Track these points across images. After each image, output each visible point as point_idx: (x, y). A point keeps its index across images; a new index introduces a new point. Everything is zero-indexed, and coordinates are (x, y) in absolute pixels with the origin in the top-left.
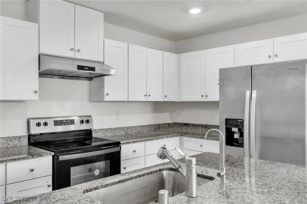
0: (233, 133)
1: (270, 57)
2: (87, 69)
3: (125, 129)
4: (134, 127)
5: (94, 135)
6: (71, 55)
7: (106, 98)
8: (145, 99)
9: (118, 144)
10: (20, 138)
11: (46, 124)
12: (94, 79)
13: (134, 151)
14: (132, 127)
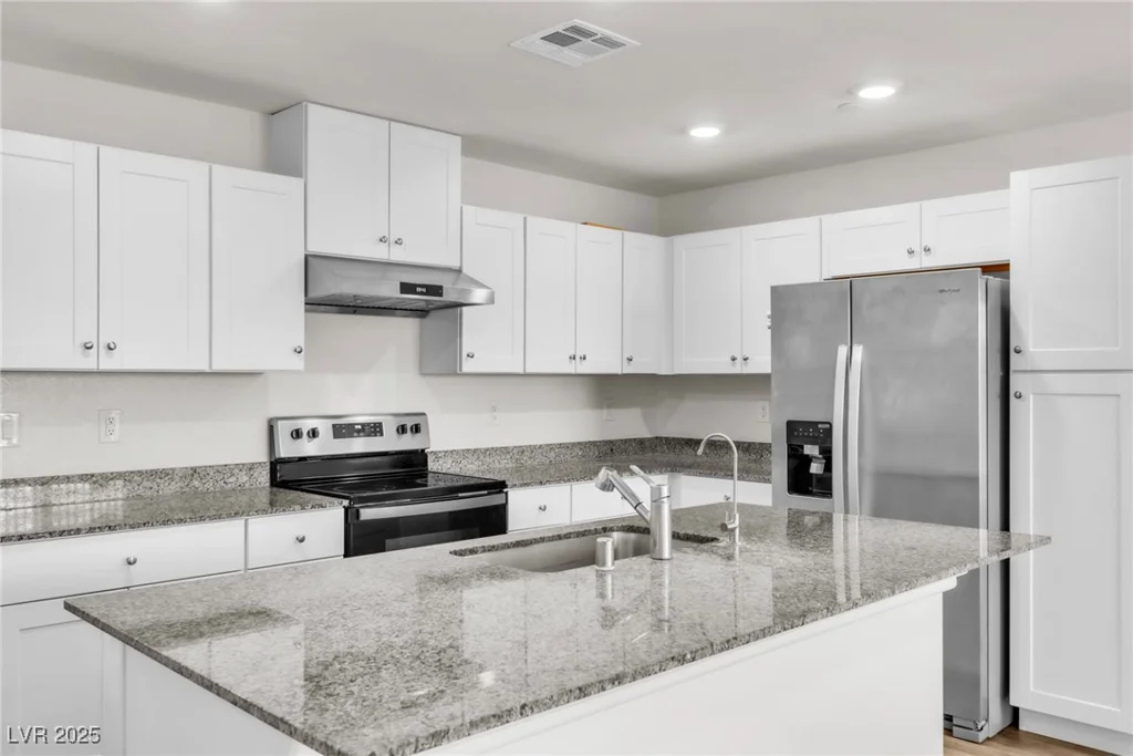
0: (808, 460)
1: (911, 252)
2: (424, 290)
3: (515, 451)
4: (540, 447)
5: (432, 465)
6: (380, 253)
7: (468, 366)
8: (570, 368)
9: (499, 487)
10: (251, 467)
11: (314, 433)
12: (432, 314)
13: (543, 509)
14: (535, 446)
